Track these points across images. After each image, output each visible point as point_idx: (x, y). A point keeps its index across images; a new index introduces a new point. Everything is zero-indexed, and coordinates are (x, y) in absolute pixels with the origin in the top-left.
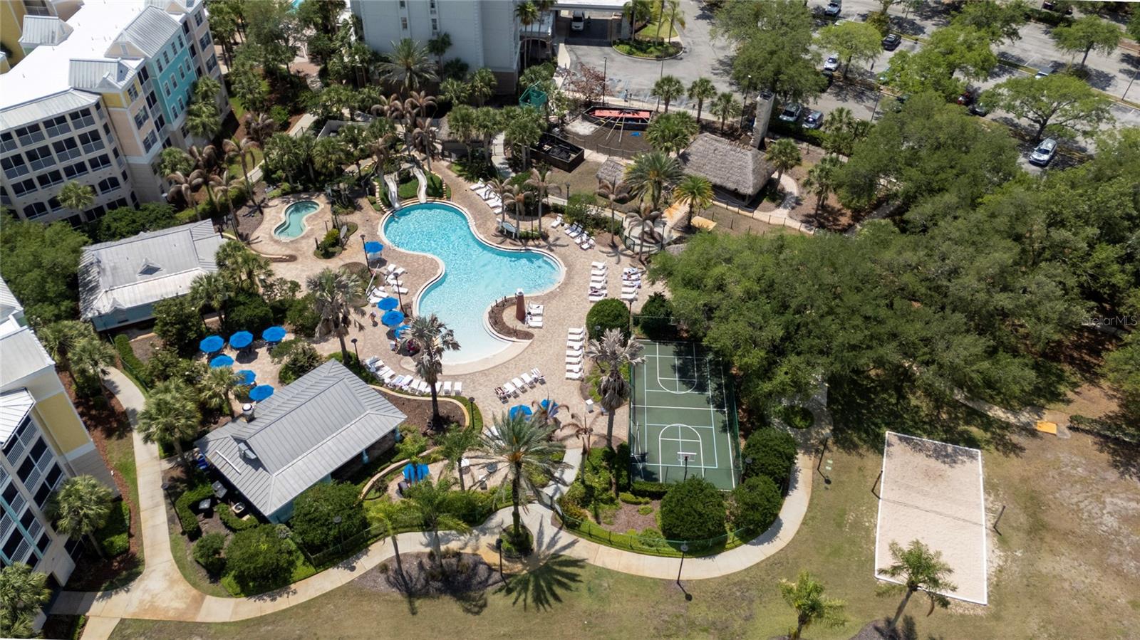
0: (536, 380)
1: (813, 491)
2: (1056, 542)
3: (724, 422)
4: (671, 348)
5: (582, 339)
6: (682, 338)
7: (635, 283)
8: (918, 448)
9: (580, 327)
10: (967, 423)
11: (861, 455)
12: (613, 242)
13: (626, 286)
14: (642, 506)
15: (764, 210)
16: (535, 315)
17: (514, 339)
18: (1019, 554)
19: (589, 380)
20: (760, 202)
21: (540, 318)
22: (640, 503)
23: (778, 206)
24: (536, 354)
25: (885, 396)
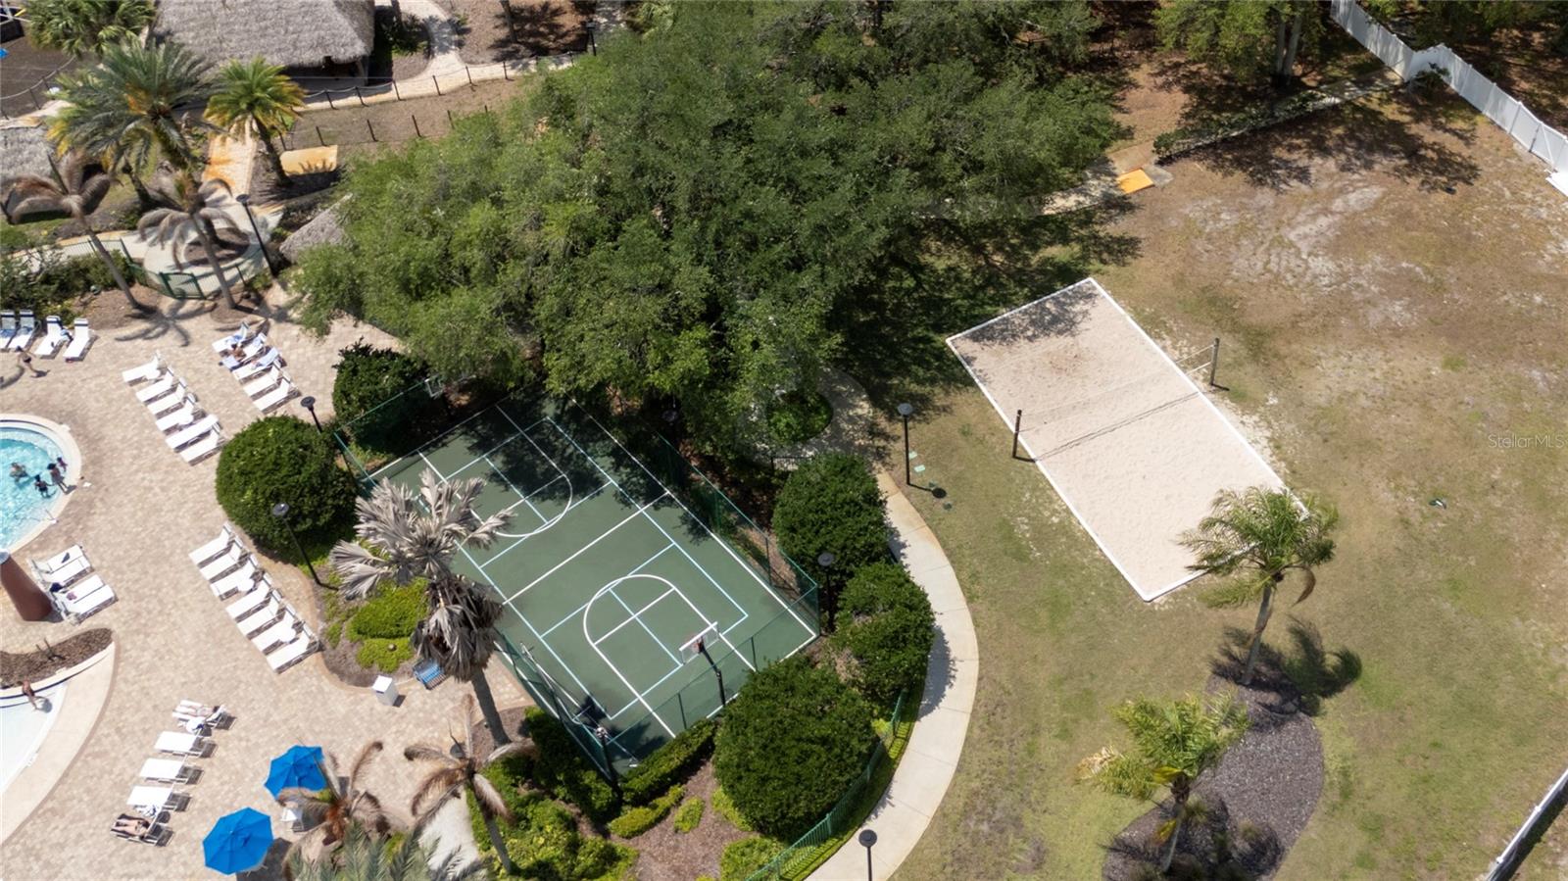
0: (205, 729)
1: (935, 530)
2: (1295, 346)
3: (685, 519)
4: (458, 444)
5: (244, 559)
6: (463, 411)
7: (265, 361)
8: (1007, 335)
9: (213, 535)
10: (1035, 248)
11: (945, 409)
12: (138, 306)
13: (248, 379)
14: (677, 814)
15: (410, 74)
16: (71, 582)
17: (62, 673)
18: (1273, 401)
19: (333, 636)
20: (390, 64)
21: (93, 581)
22: (667, 811)
23: (429, 54)
24: (152, 668)
25: (891, 284)
